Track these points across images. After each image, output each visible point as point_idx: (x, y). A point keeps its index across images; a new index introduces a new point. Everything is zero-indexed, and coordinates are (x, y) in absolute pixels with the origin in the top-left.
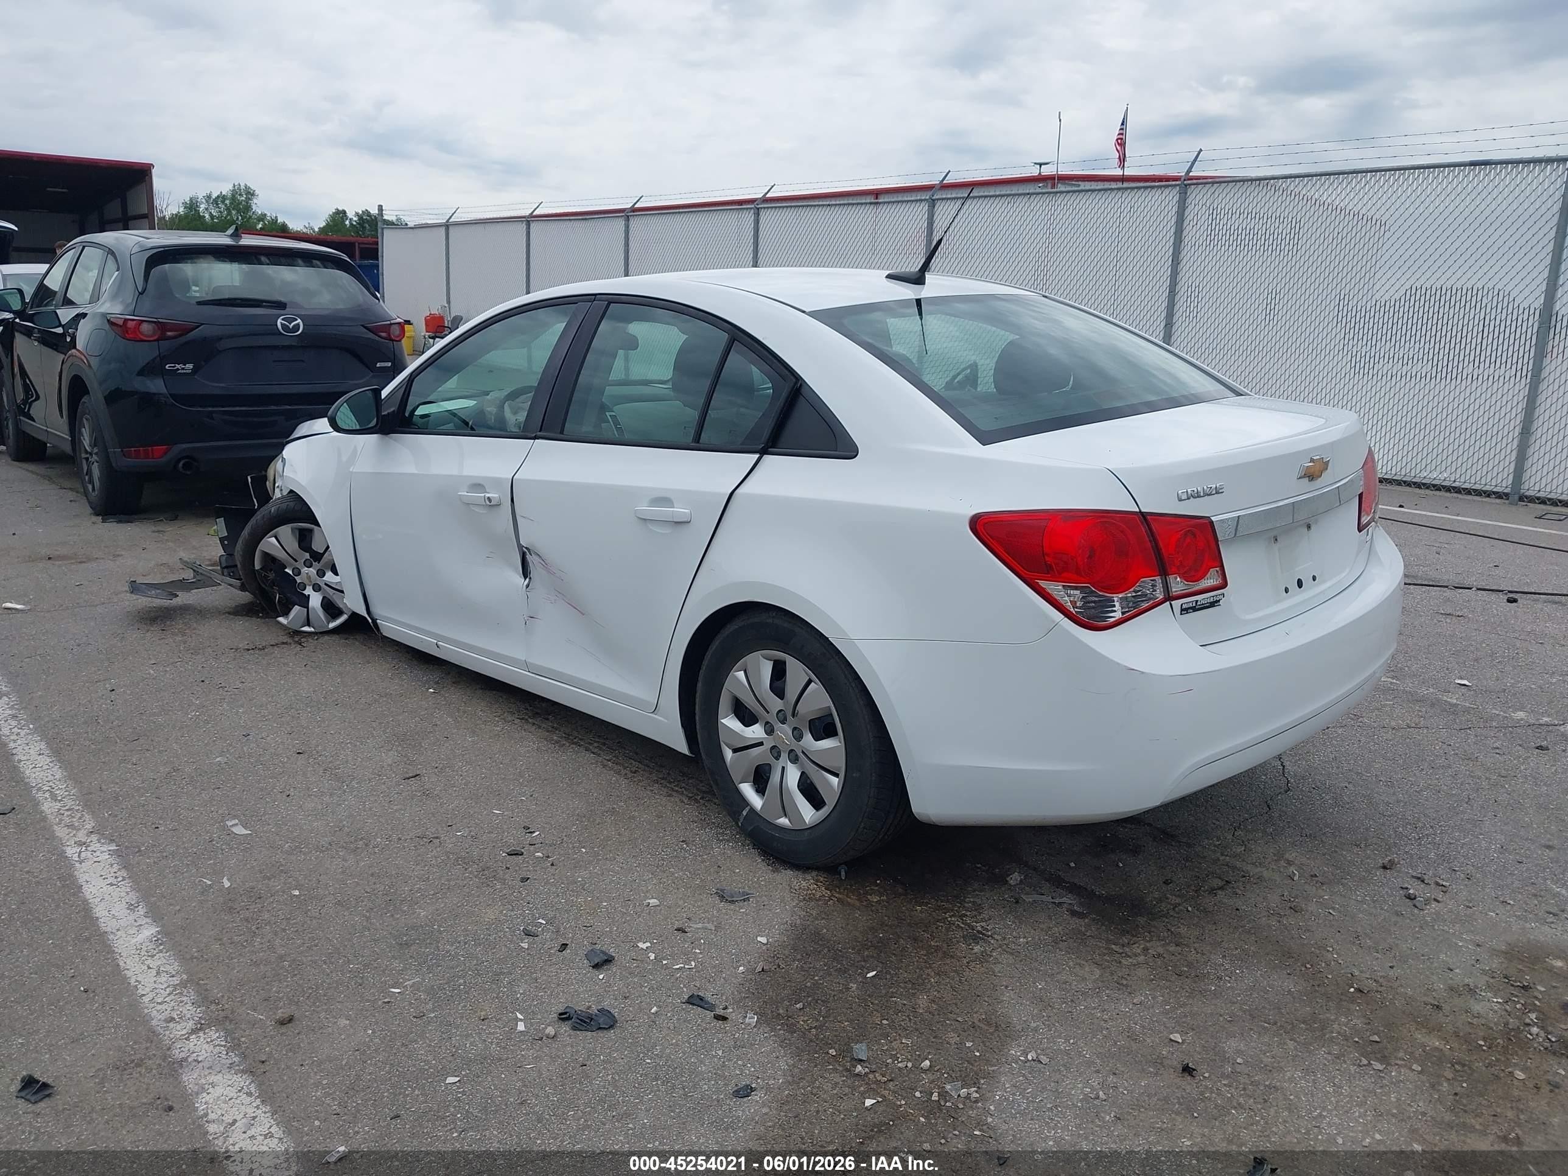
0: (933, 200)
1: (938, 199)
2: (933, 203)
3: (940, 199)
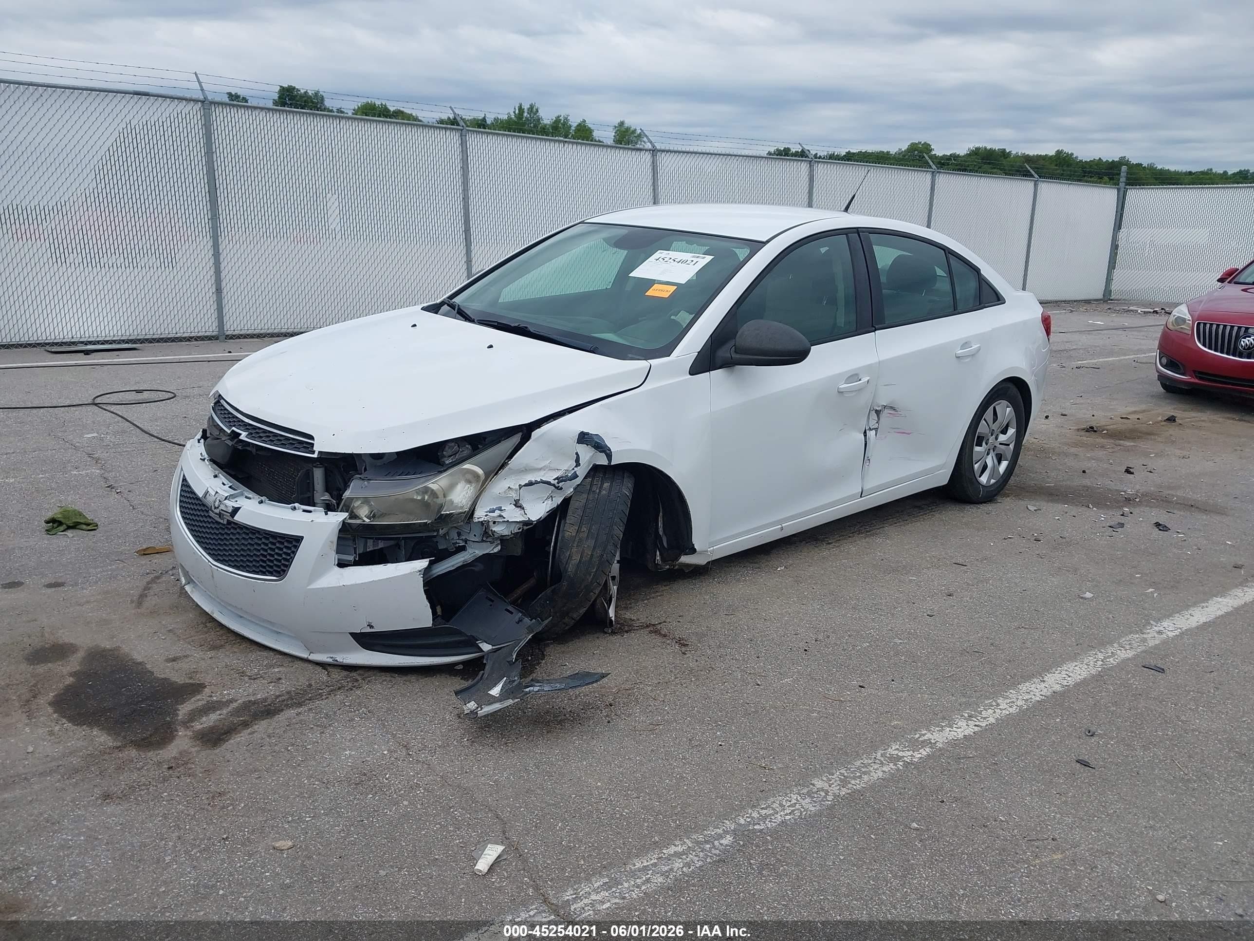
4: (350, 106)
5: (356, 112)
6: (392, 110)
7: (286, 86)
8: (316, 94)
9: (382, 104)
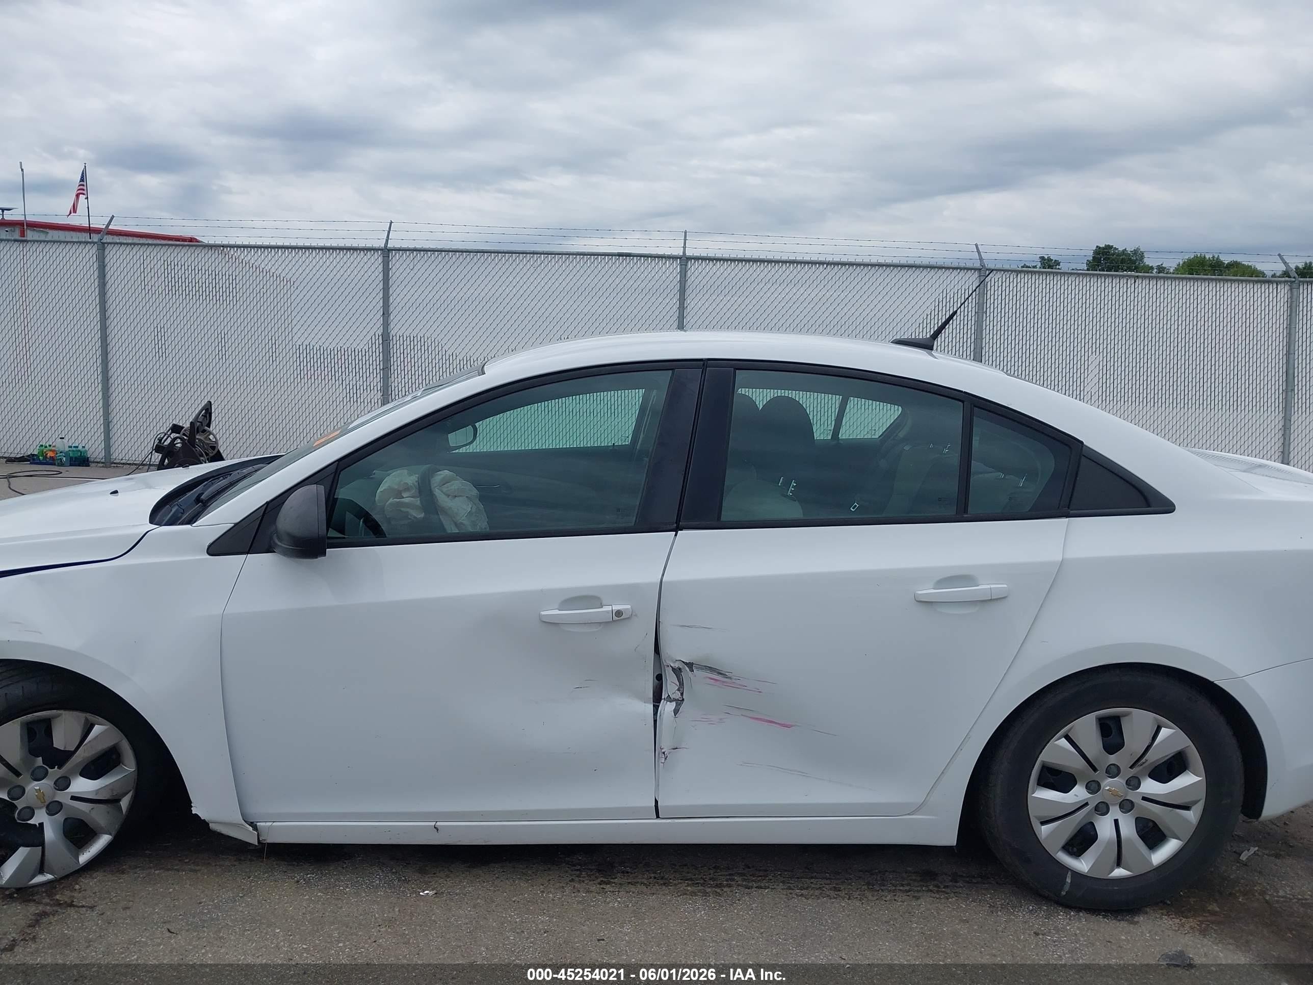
0: (104, 244)
1: (108, 243)
2: (102, 246)
3: (111, 243)
4: (1171, 264)
5: (1177, 270)
6: (1226, 262)
7: (1102, 245)
8: (1135, 252)
9: (1213, 257)
